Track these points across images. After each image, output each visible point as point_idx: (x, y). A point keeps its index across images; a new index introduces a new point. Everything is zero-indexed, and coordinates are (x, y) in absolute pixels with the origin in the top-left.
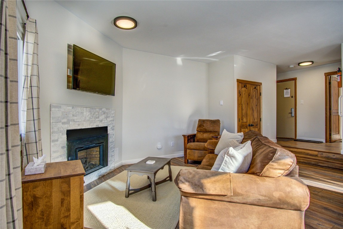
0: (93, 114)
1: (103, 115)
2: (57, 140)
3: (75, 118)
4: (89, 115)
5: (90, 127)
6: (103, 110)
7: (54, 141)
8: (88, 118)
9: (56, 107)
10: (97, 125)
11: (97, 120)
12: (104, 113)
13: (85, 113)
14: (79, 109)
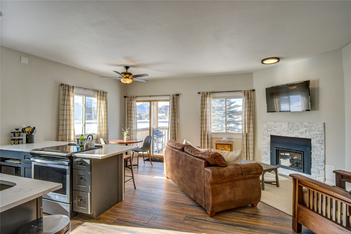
0: (292, 128)
1: (305, 128)
2: (265, 139)
3: (276, 129)
4: (286, 127)
5: (289, 136)
6: (304, 124)
7: (263, 139)
8: (286, 130)
9: (264, 122)
10: (296, 136)
11: (296, 131)
12: (306, 127)
13: (283, 126)
14: (278, 123)
